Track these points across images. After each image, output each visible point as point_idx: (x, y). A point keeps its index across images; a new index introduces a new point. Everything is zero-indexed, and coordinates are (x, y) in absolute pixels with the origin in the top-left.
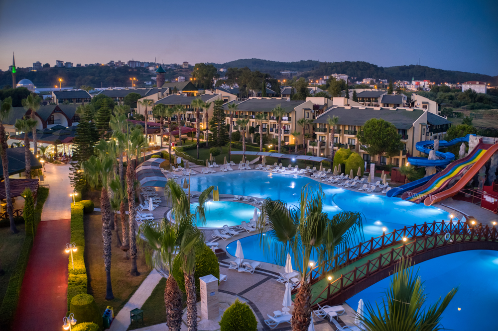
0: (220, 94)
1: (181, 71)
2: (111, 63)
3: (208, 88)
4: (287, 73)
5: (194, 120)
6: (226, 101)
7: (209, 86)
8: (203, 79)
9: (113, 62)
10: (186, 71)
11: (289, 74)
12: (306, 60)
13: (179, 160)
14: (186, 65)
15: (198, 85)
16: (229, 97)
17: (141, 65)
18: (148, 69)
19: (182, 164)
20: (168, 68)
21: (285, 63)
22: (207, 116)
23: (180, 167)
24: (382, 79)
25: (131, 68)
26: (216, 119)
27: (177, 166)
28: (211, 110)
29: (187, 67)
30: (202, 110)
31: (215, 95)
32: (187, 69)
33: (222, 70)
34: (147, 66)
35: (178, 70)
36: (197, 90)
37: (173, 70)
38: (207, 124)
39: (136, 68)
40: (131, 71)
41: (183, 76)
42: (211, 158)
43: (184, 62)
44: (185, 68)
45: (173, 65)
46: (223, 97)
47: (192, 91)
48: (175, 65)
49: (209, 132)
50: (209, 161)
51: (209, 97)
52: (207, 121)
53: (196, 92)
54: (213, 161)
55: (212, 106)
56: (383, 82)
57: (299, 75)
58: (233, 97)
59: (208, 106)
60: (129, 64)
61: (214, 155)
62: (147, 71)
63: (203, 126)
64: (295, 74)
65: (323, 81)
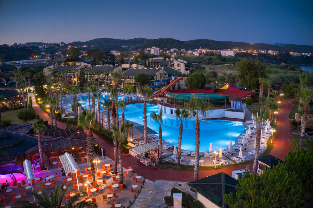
0: (82, 64)
1: (60, 48)
2: (15, 44)
3: (77, 61)
4: (126, 47)
5: (71, 77)
6: (86, 67)
7: (77, 60)
8: (74, 55)
9: (16, 43)
10: (63, 48)
11: (127, 47)
12: (138, 38)
13: (67, 92)
14: (62, 44)
15: (72, 59)
16: (87, 65)
17: (34, 45)
18: (39, 48)
19: (69, 94)
20: (51, 46)
21: (125, 40)
22: (77, 75)
23: (68, 95)
24: (182, 49)
25: (28, 47)
26: (81, 76)
27: (66, 94)
28: (79, 73)
29: (63, 45)
30: (75, 72)
31: (80, 65)
32: (63, 46)
33: (85, 46)
34: (38, 45)
35: (58, 47)
36: (71, 62)
37: (54, 48)
38: (77, 78)
39: (31, 47)
40: (28, 49)
41: (61, 51)
42: (80, 91)
43: (61, 43)
44: (62, 46)
45: (54, 44)
46: (85, 65)
47: (68, 63)
48: (55, 44)
49: (78, 81)
50: (79, 92)
51: (78, 66)
52: (77, 77)
53: (71, 63)
54: (80, 92)
55: (79, 70)
56: (183, 51)
57: (132, 48)
58: (89, 66)
59: (77, 71)
60: (27, 45)
61: (81, 90)
62: (38, 49)
63: (76, 80)
64: (131, 47)
65: (147, 51)
